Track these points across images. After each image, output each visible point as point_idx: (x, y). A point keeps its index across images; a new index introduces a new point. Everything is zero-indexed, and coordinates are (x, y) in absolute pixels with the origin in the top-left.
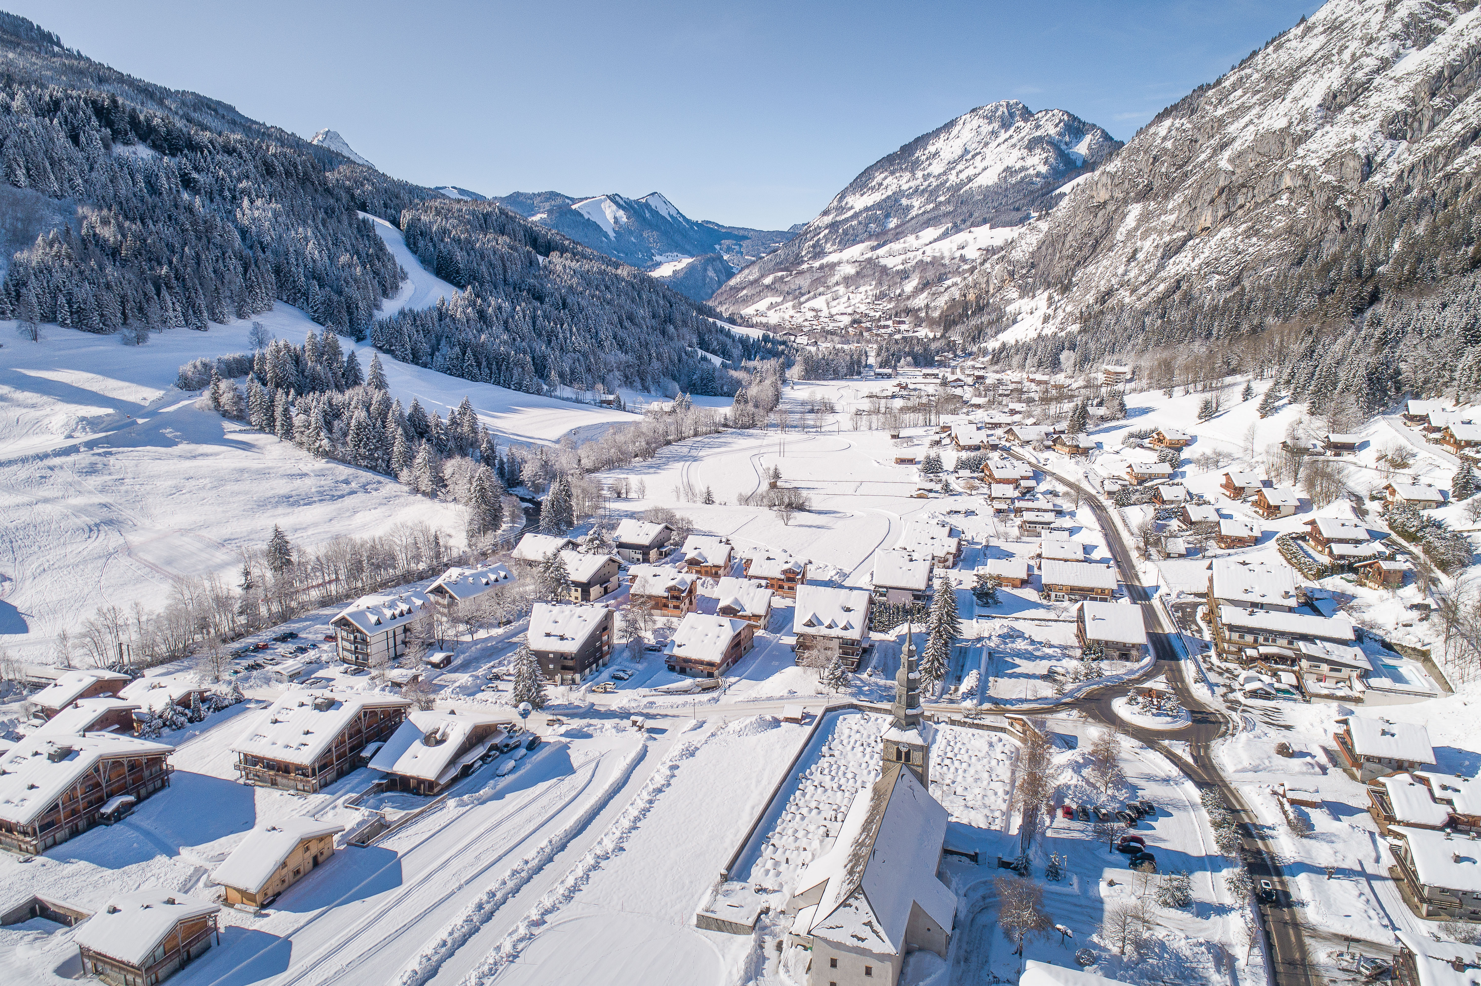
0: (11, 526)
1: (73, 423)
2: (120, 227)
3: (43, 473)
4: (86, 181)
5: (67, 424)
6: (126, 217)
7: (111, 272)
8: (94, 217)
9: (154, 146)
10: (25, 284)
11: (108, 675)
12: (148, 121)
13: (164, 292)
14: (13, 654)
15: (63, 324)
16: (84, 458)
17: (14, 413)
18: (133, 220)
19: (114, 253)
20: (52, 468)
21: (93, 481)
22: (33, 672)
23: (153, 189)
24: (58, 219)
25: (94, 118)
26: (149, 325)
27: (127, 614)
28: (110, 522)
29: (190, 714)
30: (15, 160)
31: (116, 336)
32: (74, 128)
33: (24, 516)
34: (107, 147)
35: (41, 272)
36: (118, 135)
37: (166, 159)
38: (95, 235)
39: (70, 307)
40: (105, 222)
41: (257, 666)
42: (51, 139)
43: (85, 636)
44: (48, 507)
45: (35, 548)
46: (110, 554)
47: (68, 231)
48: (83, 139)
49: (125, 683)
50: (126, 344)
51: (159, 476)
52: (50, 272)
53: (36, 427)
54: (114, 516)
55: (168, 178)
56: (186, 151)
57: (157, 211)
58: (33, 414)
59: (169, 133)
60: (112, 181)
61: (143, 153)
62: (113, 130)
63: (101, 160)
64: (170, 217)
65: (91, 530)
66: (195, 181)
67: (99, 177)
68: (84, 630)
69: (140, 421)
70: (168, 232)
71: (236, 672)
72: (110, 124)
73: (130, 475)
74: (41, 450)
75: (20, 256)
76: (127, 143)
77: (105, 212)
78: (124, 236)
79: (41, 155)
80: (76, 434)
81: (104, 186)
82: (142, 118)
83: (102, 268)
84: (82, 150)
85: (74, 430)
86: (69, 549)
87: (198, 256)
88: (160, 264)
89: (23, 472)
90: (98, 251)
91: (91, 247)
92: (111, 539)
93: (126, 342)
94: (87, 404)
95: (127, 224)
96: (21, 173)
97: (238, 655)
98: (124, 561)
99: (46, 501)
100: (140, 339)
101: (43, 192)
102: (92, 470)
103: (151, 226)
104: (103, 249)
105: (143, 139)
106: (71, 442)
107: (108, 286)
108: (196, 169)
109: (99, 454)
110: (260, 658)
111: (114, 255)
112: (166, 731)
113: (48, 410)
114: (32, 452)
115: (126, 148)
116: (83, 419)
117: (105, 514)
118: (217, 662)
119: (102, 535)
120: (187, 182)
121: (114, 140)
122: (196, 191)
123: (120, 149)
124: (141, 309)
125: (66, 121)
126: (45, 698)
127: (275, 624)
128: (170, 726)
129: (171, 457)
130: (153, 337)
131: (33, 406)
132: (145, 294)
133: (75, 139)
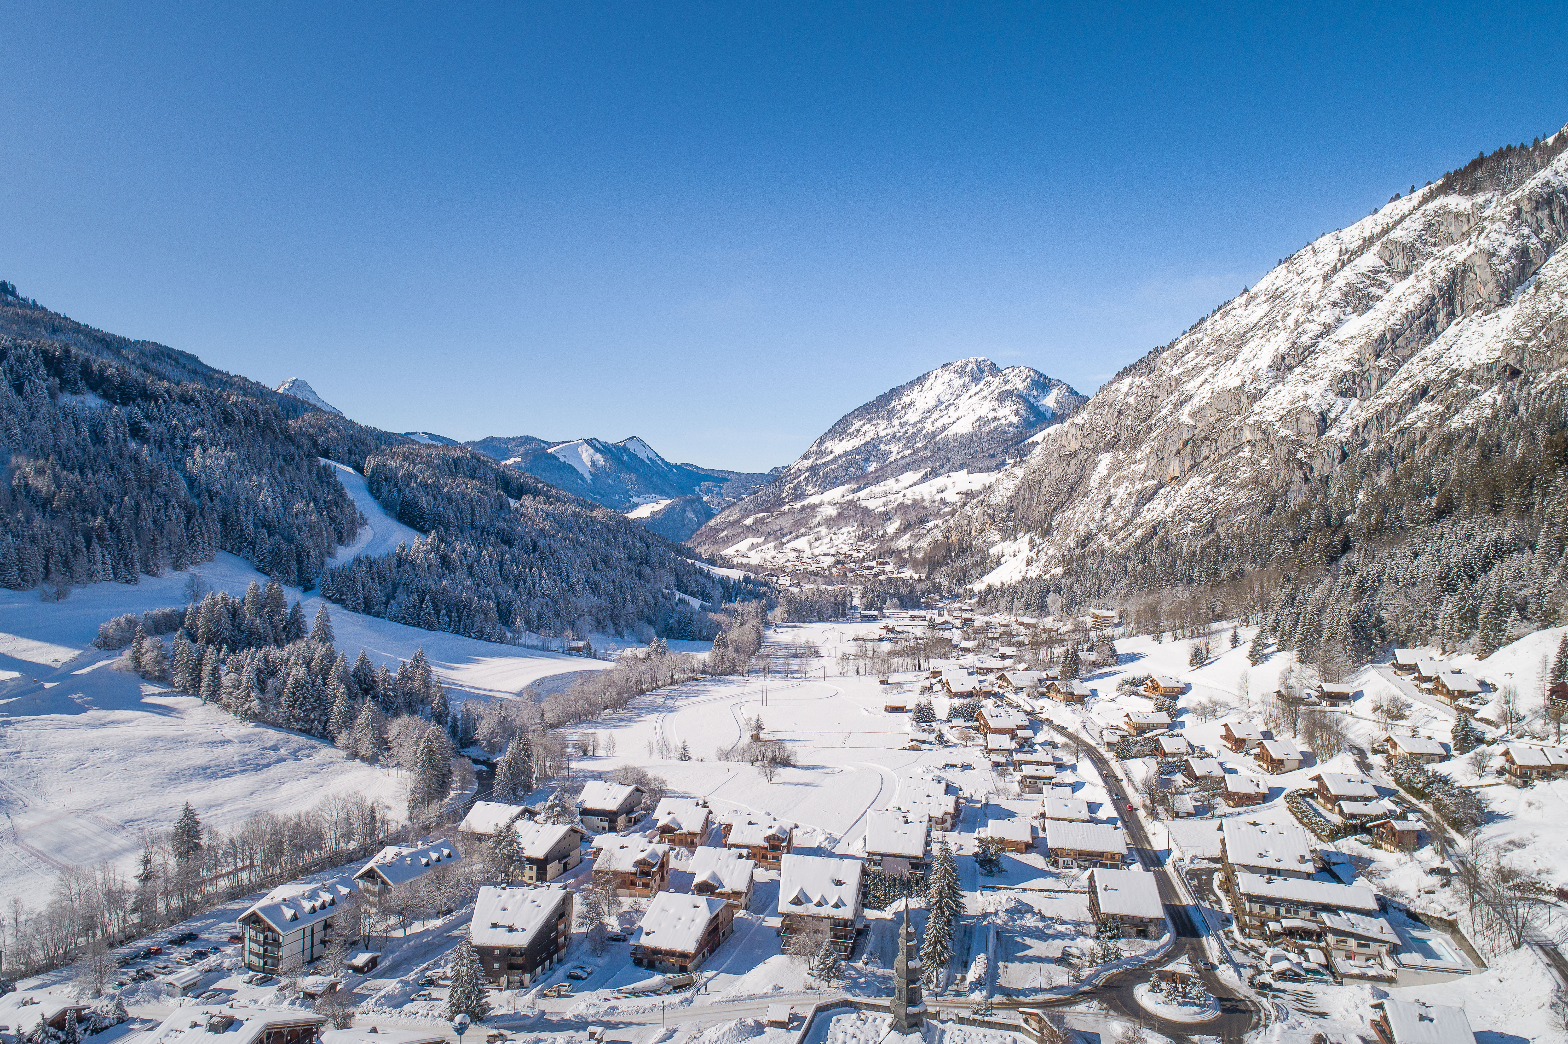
2: (56, 477)
4: (25, 431)
6: (64, 467)
7: (39, 524)
8: (28, 467)
9: (105, 396)
12: (102, 371)
13: (95, 544)
18: (71, 470)
19: (44, 504)
23: (98, 437)
25: (42, 367)
31: (35, 592)
32: (19, 377)
34: (53, 396)
36: (66, 385)
37: (116, 408)
38: (27, 485)
40: (40, 472)
48: (27, 388)
51: (61, 748)
55: (116, 427)
56: (139, 400)
57: (99, 460)
59: (123, 382)
60: (53, 431)
61: (92, 402)
62: (61, 380)
63: (44, 410)
64: (112, 467)
66: (145, 430)
67: (40, 426)
69: (48, 685)
70: (108, 482)
72: (59, 373)
73: (28, 747)
76: (75, 392)
77: (41, 462)
78: (59, 486)
81: (44, 436)
82: (95, 367)
83: (29, 520)
84: (25, 399)
87: (137, 506)
88: (94, 515)
90: (27, 502)
91: (20, 498)
93: (45, 598)
95: (64, 474)
103: (90, 475)
104: (33, 500)
105: (93, 388)
107: (33, 539)
108: (147, 418)
111: (44, 506)
115: (74, 397)
120: (136, 431)
121: (61, 389)
122: (145, 440)
123: (67, 399)
125: (11, 370)
129: (78, 725)
132: (73, 547)
133: (19, 388)
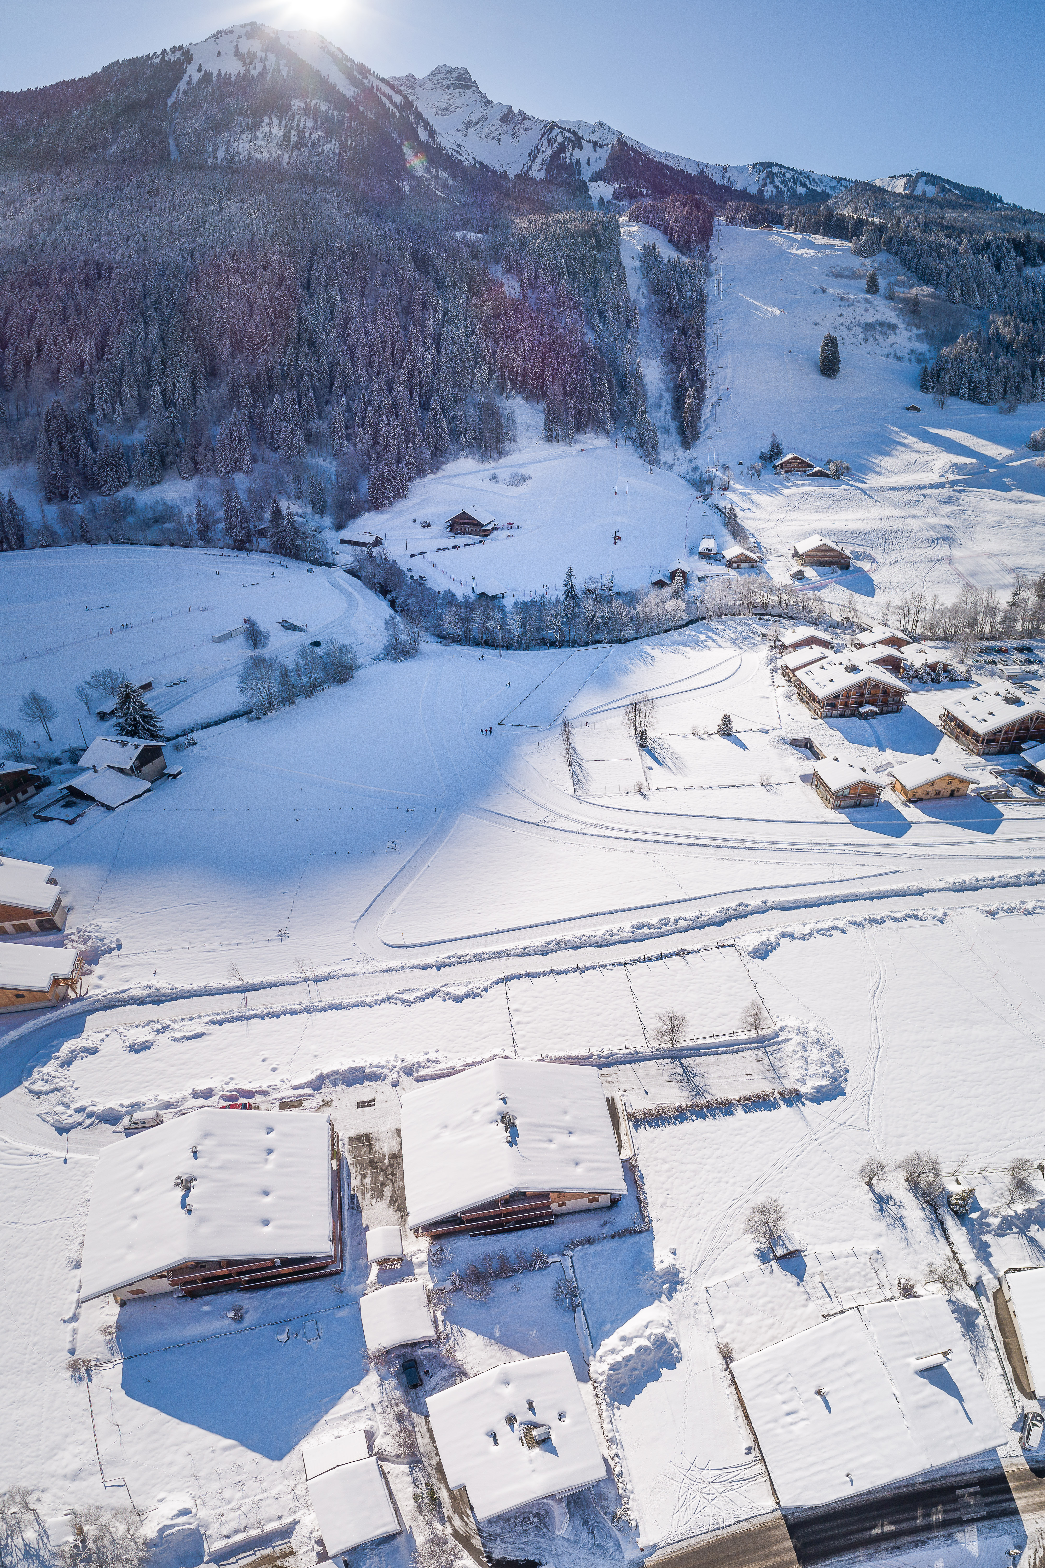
0: (889, 529)
1: (947, 467)
3: (919, 498)
5: (943, 467)
10: (944, 370)
11: (900, 635)
14: (860, 607)
15: (963, 398)
16: (945, 492)
17: (915, 456)
20: (924, 496)
21: (947, 509)
22: (865, 620)
24: (975, 324)
26: (1021, 400)
27: (928, 602)
28: (946, 539)
29: (933, 676)
30: (955, 285)
33: (898, 524)
35: (956, 361)
39: (970, 385)
41: (994, 662)
42: (981, 269)
43: (900, 608)
44: (914, 521)
45: (897, 546)
46: (938, 560)
47: (980, 332)
49: (908, 643)
50: (1000, 413)
52: (961, 361)
53: (925, 467)
54: (950, 534)
58: (926, 458)
65: (933, 542)
68: (900, 604)
71: (977, 661)
74: (922, 483)
75: (944, 351)
79: (972, 280)
80: (947, 475)
85: (947, 472)
86: (916, 551)
89: (907, 496)
92: (943, 550)
94: (960, 455)
96: (957, 295)
97: (984, 651)
98: (945, 566)
99: (914, 517)
100: (1011, 410)
101: (970, 306)
102: (948, 501)
106: (943, 480)
109: (956, 491)
110: (998, 658)
112: (916, 681)
113: (935, 456)
114: (916, 483)
116: (955, 464)
117: (945, 532)
118: (966, 650)
119: (939, 545)
124: (1018, 388)
126: (864, 637)
127: (1022, 638)
128: (919, 679)
130: (1022, 408)
131: (928, 453)
